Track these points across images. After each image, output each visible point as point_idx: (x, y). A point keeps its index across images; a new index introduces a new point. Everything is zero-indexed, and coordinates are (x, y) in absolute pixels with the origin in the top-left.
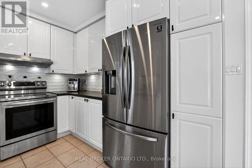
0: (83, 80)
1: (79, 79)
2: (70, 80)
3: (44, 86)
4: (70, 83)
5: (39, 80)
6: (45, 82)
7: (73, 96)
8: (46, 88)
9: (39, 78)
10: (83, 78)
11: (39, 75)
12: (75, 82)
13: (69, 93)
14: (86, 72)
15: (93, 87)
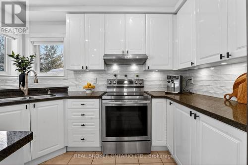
0: (187, 77)
1: (181, 77)
2: (169, 78)
3: (142, 85)
4: (169, 82)
5: (137, 78)
6: (142, 80)
7: (172, 102)
8: (143, 87)
9: (137, 76)
10: (188, 75)
11: (137, 73)
12: (175, 81)
13: (167, 96)
14: (192, 64)
15: (205, 89)
